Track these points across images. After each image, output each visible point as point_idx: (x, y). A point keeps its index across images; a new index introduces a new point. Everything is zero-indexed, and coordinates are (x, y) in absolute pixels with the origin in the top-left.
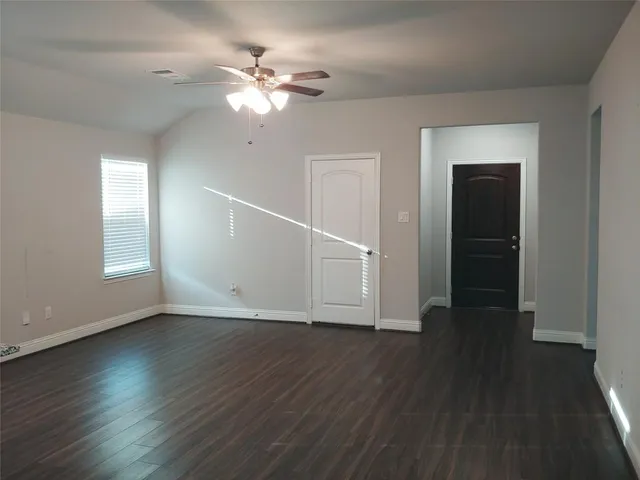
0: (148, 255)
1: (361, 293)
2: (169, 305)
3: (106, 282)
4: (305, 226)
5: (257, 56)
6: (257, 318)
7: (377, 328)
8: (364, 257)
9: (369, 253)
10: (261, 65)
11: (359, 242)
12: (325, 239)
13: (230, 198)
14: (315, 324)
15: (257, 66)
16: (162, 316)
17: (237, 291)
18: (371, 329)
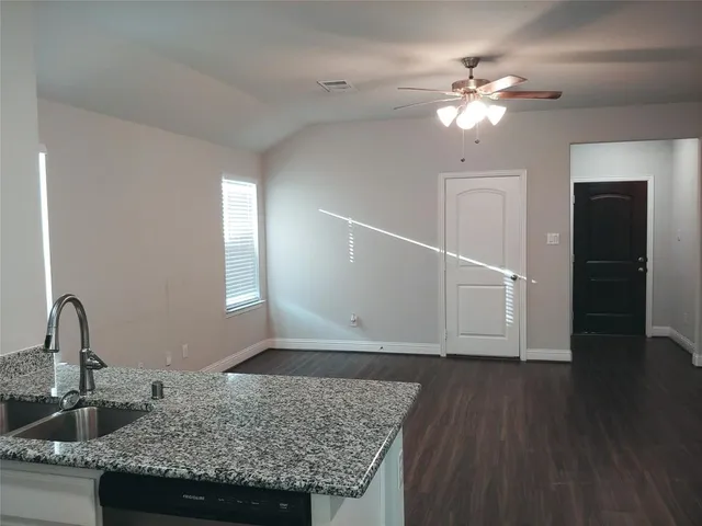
0: (257, 285)
1: (504, 322)
2: (278, 340)
3: (228, 316)
4: (438, 250)
5: (471, 67)
6: (382, 351)
7: (523, 358)
8: (509, 283)
9: (514, 278)
10: (475, 77)
11: (502, 266)
12: (460, 263)
13: (350, 221)
14: (450, 357)
15: (471, 77)
16: (270, 351)
17: (358, 323)
18: (516, 360)
